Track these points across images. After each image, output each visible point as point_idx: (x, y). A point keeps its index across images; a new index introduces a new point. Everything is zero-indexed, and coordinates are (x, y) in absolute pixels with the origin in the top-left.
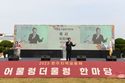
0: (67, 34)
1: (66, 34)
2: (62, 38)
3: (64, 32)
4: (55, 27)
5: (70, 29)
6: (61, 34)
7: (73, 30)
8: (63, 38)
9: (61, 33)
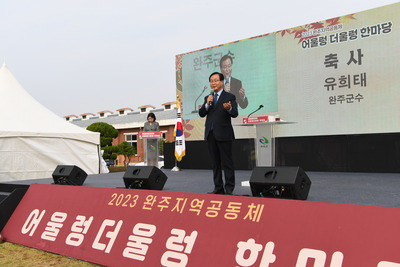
0: (360, 56)
1: (356, 57)
2: (337, 82)
3: (342, 50)
4: (304, 35)
5: (374, 30)
6: (331, 61)
7: (387, 28)
8: (343, 79)
9: (331, 56)
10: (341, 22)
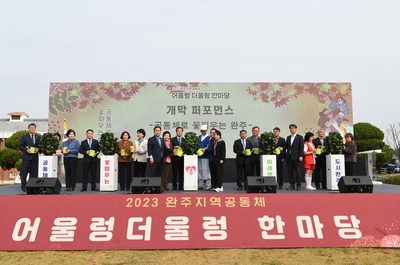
0: (211, 110)
1: (208, 110)
2: (196, 124)
3: (200, 104)
4: (174, 89)
7: (227, 96)
8: (199, 122)
10: (200, 86)
